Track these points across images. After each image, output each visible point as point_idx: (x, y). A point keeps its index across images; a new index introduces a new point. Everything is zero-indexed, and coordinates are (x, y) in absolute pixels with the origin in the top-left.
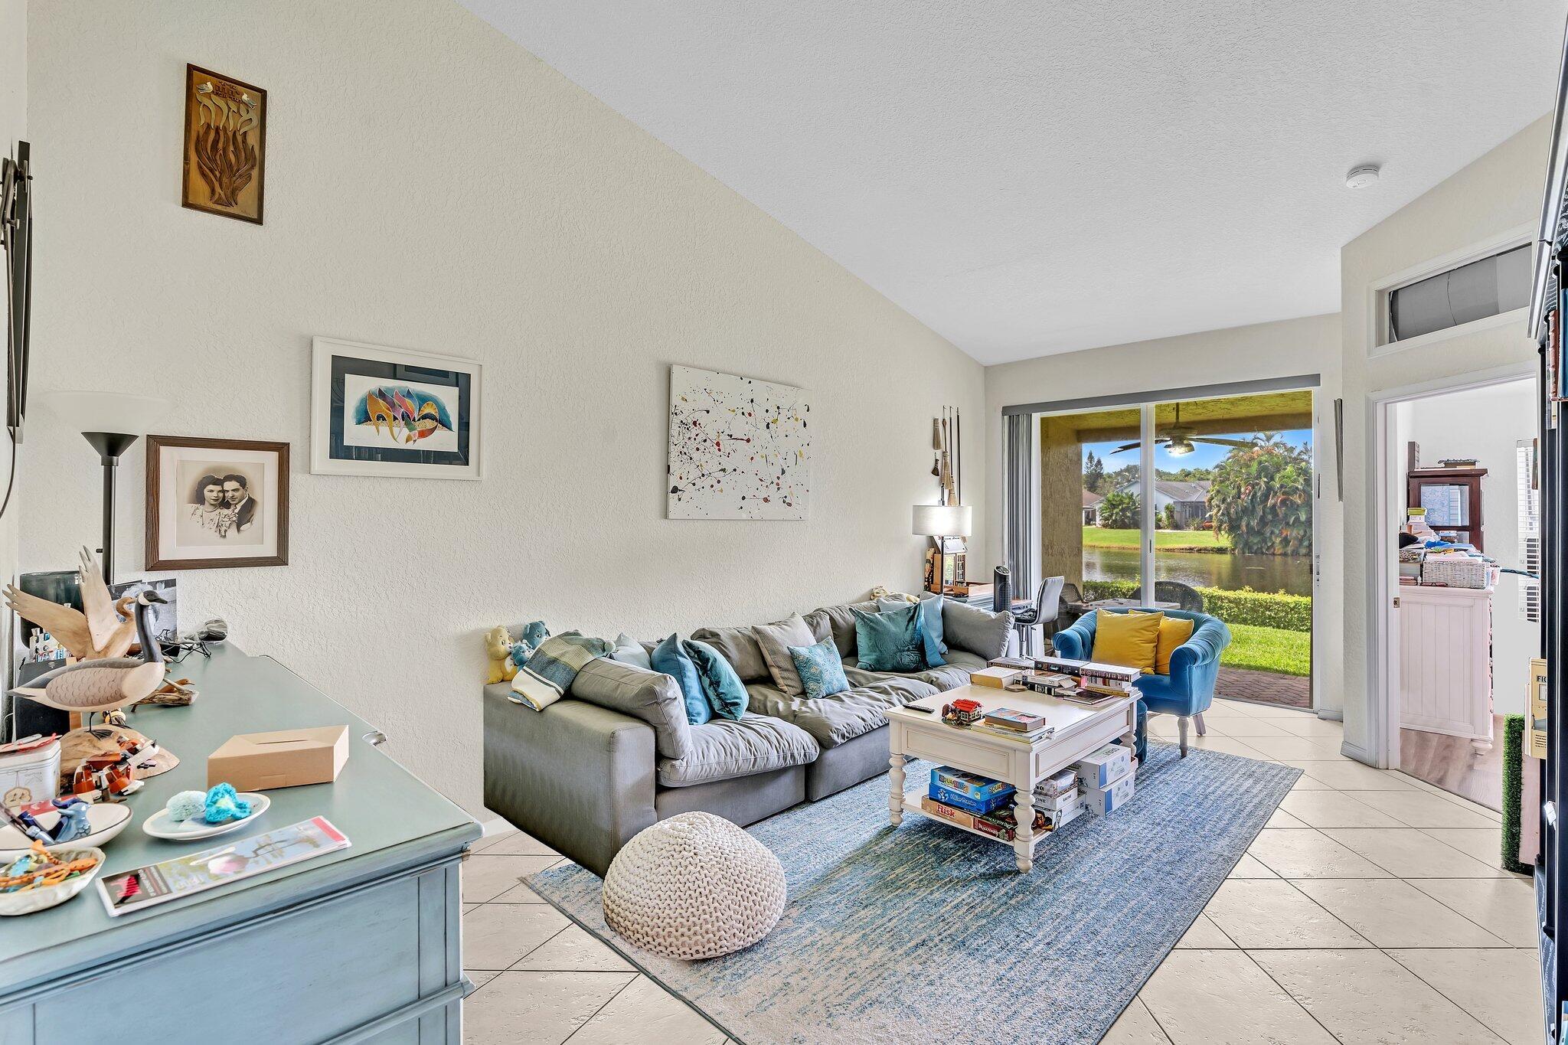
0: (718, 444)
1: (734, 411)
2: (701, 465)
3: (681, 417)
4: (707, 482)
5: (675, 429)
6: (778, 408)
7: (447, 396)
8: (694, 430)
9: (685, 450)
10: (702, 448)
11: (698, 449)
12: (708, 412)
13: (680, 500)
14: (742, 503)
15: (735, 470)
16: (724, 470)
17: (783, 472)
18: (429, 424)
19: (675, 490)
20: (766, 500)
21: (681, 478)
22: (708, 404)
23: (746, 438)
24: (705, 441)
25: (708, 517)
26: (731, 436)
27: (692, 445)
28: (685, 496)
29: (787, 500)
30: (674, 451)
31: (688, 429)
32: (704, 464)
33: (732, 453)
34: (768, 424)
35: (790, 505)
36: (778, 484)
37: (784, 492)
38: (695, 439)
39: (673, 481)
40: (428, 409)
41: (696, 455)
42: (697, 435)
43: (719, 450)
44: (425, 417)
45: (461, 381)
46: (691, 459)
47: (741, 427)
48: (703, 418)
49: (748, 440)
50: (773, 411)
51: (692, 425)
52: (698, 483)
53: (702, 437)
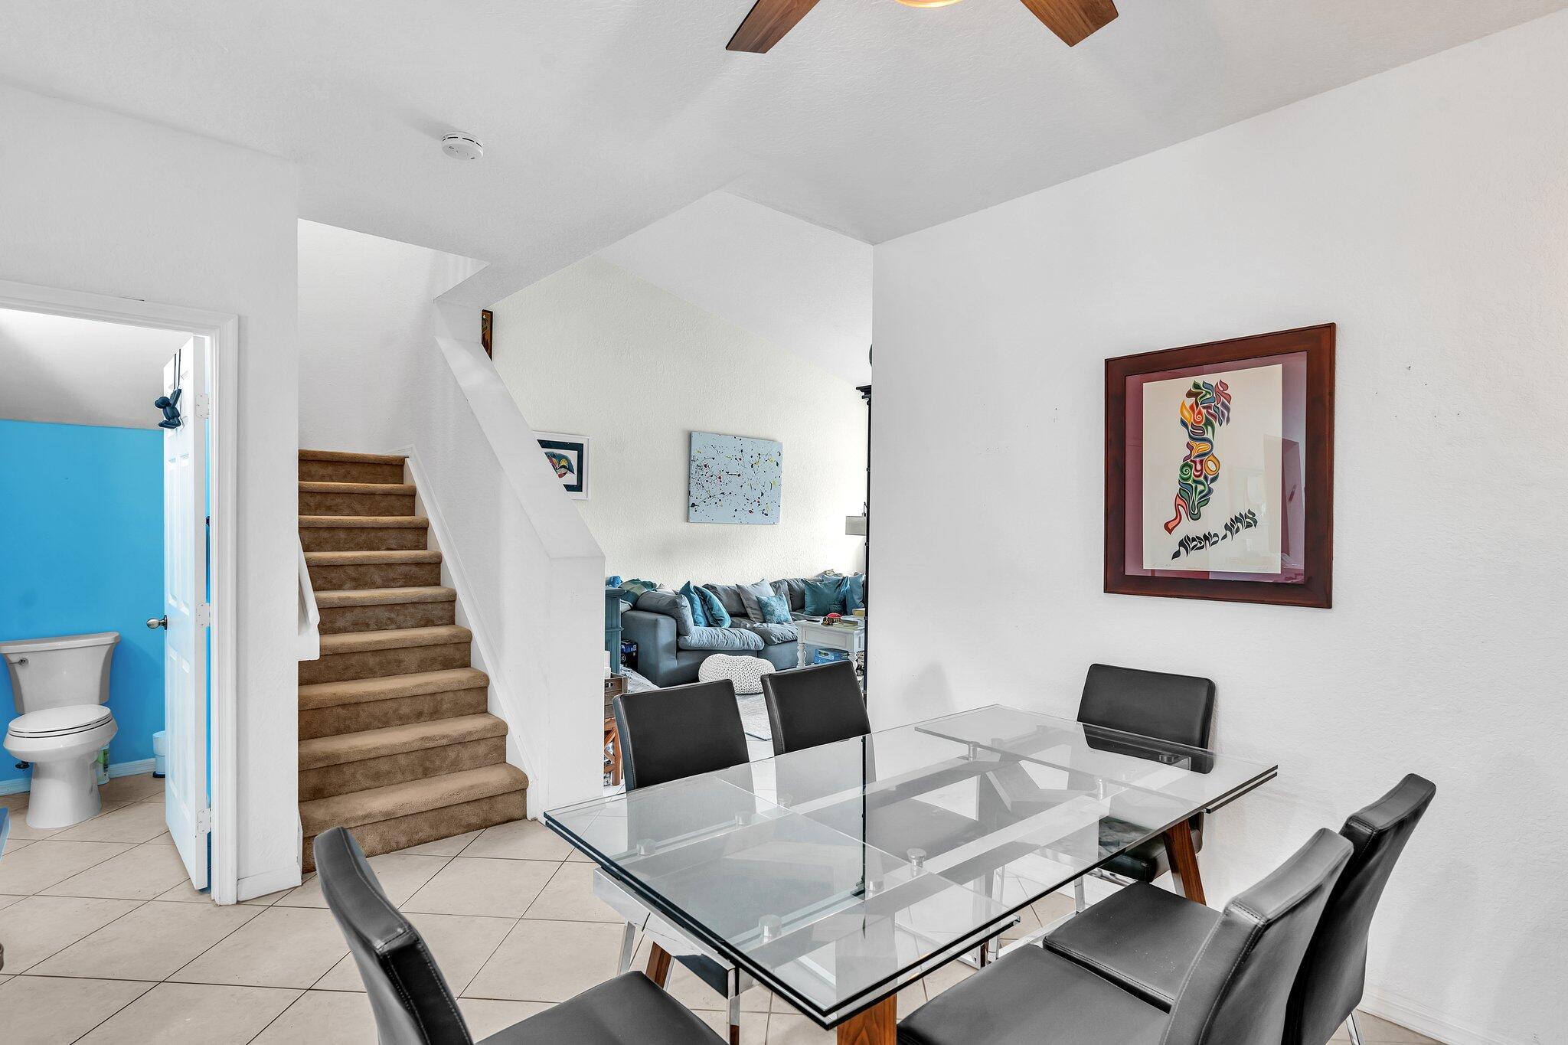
0: (720, 478)
1: (730, 457)
2: (709, 490)
3: (697, 463)
4: (713, 501)
5: (693, 470)
6: (760, 454)
7: (572, 455)
8: (705, 470)
9: (699, 481)
10: (710, 481)
11: (707, 481)
12: (713, 458)
13: (696, 511)
14: (735, 513)
15: (730, 493)
16: (723, 493)
17: (762, 494)
18: (563, 470)
19: (693, 505)
20: (751, 512)
21: (696, 498)
22: (714, 453)
24: (711, 476)
25: (713, 522)
26: (728, 473)
27: (704, 478)
28: (698, 509)
29: (765, 512)
30: (693, 483)
31: (701, 469)
32: (711, 490)
33: (728, 483)
34: (753, 464)
35: (766, 515)
36: (758, 502)
37: (762, 507)
38: (705, 475)
39: (692, 500)
40: (564, 463)
41: (706, 485)
42: (706, 473)
43: (720, 481)
44: (561, 467)
45: (579, 448)
46: (703, 487)
47: (734, 467)
48: (710, 462)
49: (739, 475)
50: (756, 456)
51: (704, 467)
52: (707, 500)
53: (710, 474)
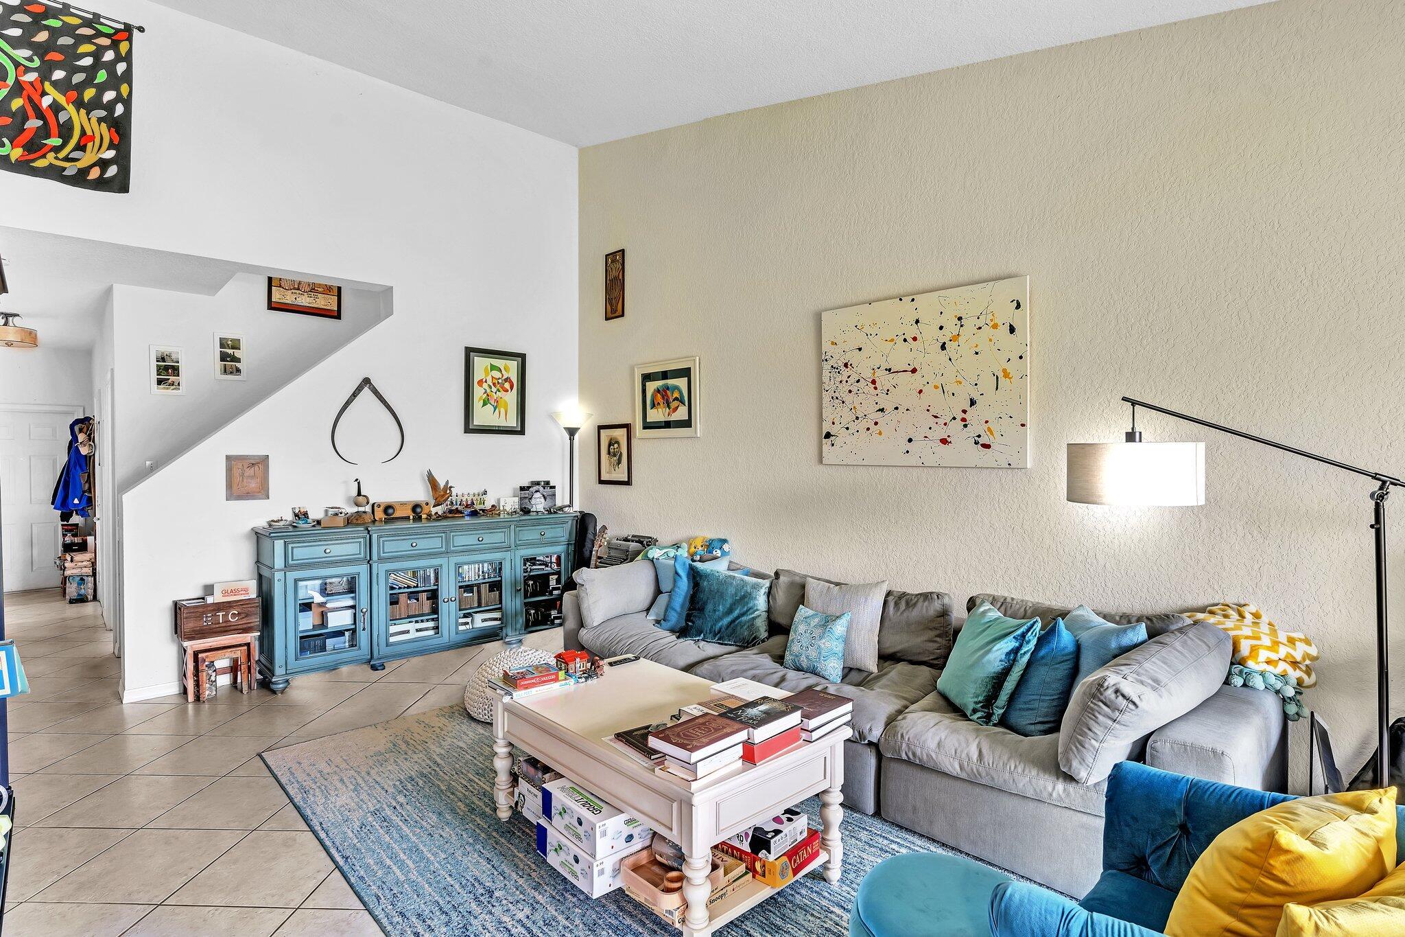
0: (874, 382)
1: (892, 340)
2: (854, 407)
3: (832, 362)
4: (863, 425)
5: (826, 373)
6: (960, 319)
7: (680, 384)
8: (845, 372)
9: (837, 394)
10: (854, 390)
11: (850, 391)
12: (860, 349)
13: (833, 445)
14: (909, 446)
15: (897, 408)
16: (882, 410)
17: (973, 403)
19: (828, 435)
20: (944, 441)
21: (833, 423)
22: (860, 340)
23: (910, 368)
24: (858, 381)
25: (864, 463)
26: (890, 370)
27: (845, 388)
28: (837, 441)
29: (981, 441)
30: (826, 398)
31: (839, 372)
32: (858, 407)
33: (892, 389)
34: (944, 343)
35: (987, 446)
36: (964, 420)
37: (973, 430)
38: (847, 382)
39: (827, 427)
40: (677, 393)
41: (848, 398)
42: (849, 377)
43: (876, 388)
46: (843, 402)
47: (901, 357)
48: (854, 358)
49: (914, 371)
50: (951, 328)
51: (843, 368)
52: (852, 426)
53: (855, 377)
